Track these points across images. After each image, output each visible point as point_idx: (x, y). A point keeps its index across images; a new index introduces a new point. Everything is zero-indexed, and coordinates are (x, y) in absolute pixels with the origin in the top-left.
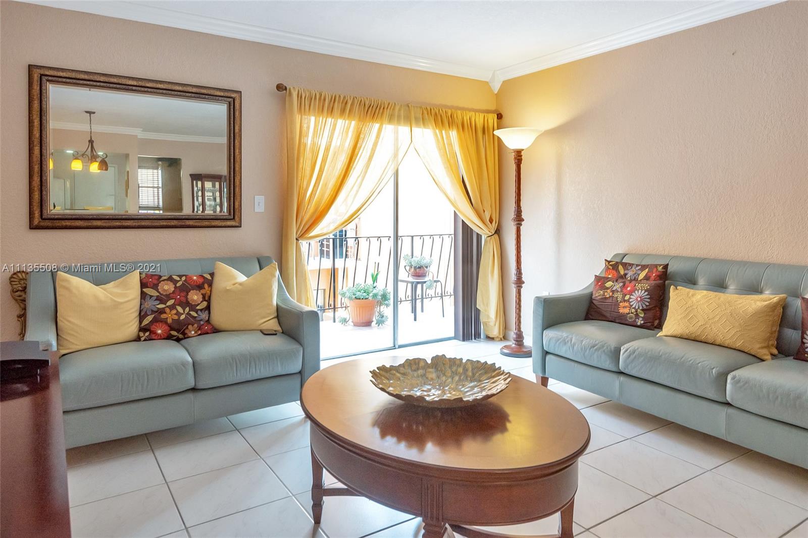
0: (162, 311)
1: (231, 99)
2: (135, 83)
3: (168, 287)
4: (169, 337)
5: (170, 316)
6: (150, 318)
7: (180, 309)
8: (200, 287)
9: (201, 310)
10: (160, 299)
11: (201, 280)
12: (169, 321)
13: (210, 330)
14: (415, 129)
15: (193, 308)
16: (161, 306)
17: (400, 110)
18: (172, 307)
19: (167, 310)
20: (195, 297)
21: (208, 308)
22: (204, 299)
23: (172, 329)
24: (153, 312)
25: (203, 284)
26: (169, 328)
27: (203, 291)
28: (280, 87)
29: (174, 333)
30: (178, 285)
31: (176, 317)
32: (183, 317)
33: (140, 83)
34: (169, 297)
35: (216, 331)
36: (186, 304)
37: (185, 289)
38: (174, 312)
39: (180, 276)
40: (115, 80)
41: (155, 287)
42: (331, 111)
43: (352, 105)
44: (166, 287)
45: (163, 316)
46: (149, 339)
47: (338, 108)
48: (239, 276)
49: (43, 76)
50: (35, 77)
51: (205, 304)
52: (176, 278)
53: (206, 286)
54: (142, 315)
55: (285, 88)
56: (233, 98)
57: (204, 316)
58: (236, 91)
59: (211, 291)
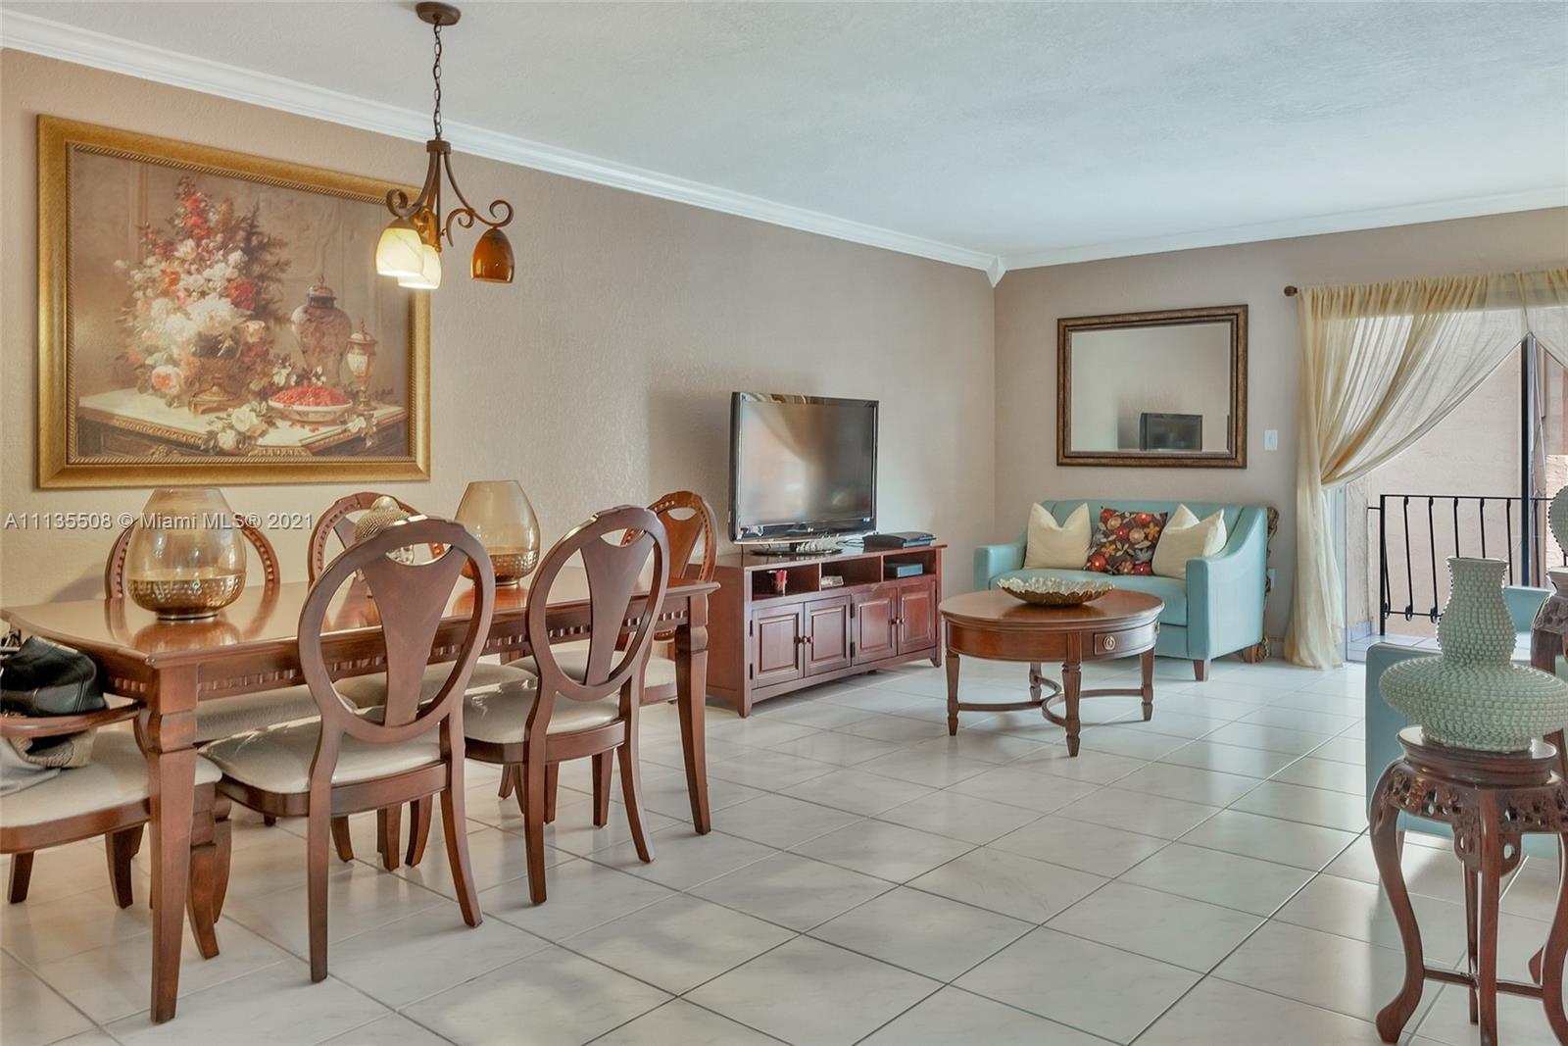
0: (1103, 545)
1: (1232, 317)
3: (1114, 523)
4: (1105, 571)
5: (1109, 550)
6: (1093, 550)
7: (1119, 546)
8: (1144, 525)
9: (1141, 550)
10: (1106, 535)
11: (1149, 519)
12: (1107, 556)
13: (1148, 569)
14: (1534, 310)
15: (1132, 545)
16: (1104, 540)
18: (1113, 542)
19: (1108, 545)
20: (1136, 536)
21: (1153, 547)
22: (1146, 537)
23: (1107, 564)
24: (1097, 545)
25: (1149, 523)
26: (1104, 562)
27: (1146, 530)
28: (1290, 291)
29: (1109, 568)
30: (1125, 522)
31: (1113, 553)
32: (1119, 553)
33: (1143, 318)
34: (1112, 532)
35: (1151, 573)
36: (1125, 540)
37: (1128, 527)
38: (1114, 546)
39: (1131, 514)
40: (1120, 319)
41: (1105, 523)
42: (1364, 309)
44: (1113, 523)
45: (1103, 550)
46: (1088, 569)
47: (1376, 302)
48: (1191, 520)
49: (1067, 328)
50: (1061, 327)
51: (1147, 543)
52: (1127, 515)
53: (1152, 525)
54: (1091, 547)
55: (1295, 290)
56: (1237, 315)
57: (1143, 556)
58: (1240, 306)
59: (1160, 532)
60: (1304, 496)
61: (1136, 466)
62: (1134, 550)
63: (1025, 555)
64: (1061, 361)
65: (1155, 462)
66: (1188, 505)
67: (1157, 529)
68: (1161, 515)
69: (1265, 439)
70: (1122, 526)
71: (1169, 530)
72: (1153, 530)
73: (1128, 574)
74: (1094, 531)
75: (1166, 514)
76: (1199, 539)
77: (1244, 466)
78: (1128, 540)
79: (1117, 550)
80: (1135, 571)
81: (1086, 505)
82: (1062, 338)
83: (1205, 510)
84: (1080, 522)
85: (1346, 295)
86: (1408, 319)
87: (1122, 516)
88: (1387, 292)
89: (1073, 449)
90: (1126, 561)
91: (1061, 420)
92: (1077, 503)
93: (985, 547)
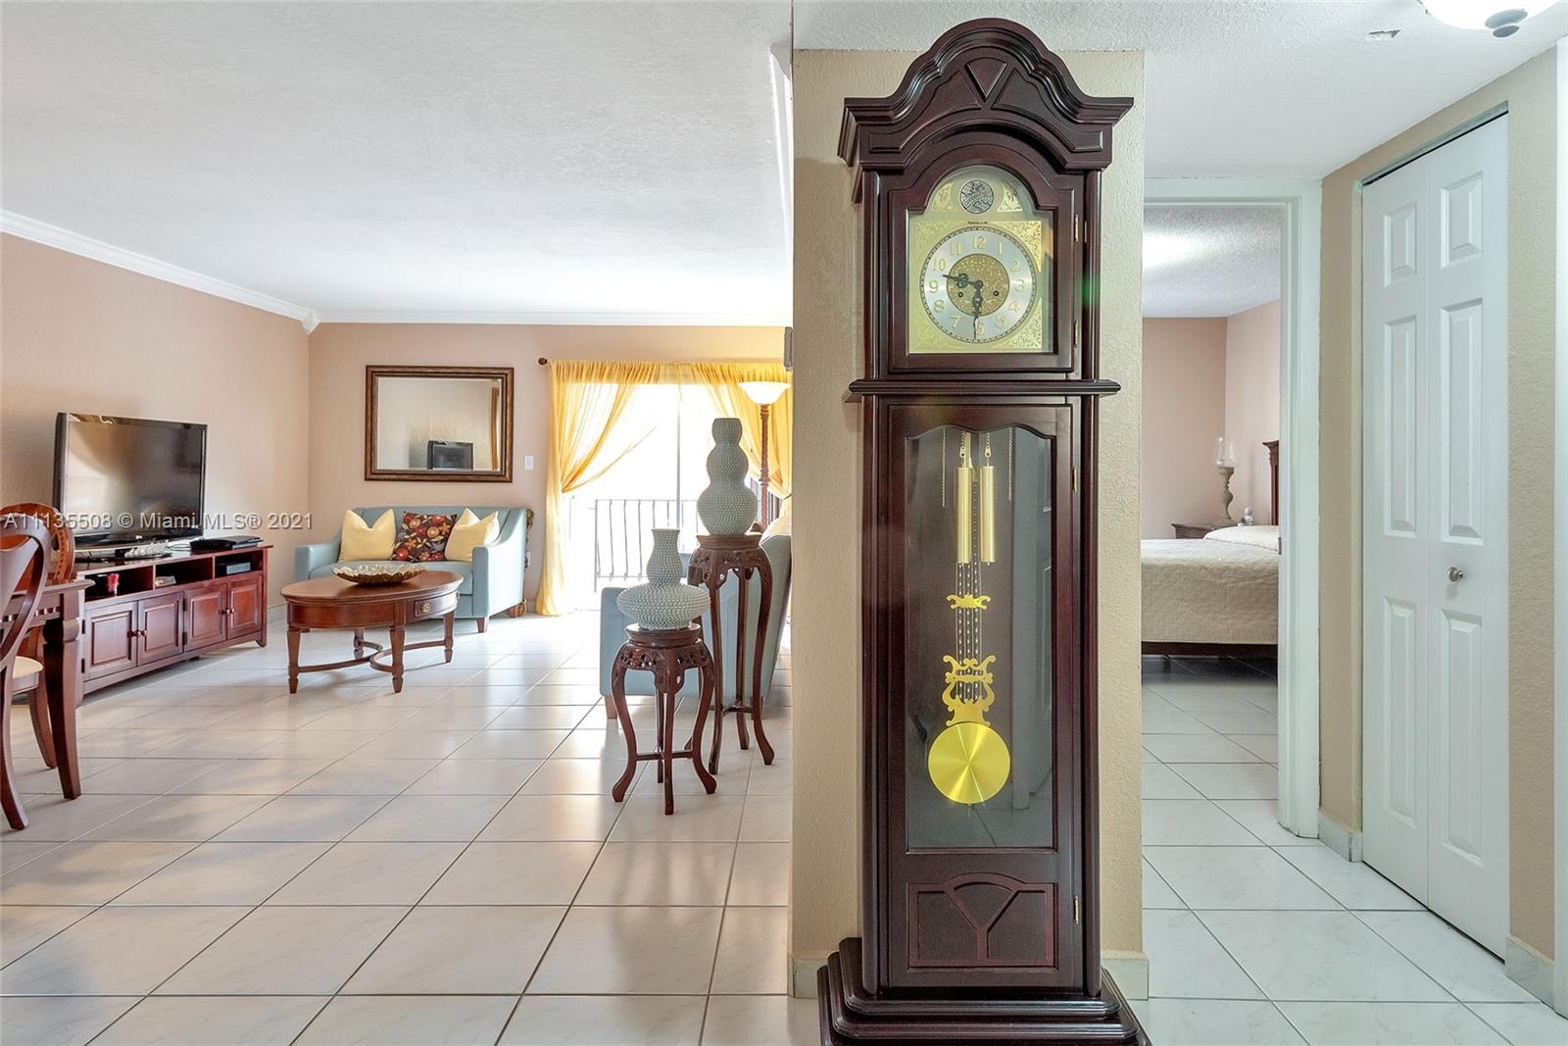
0: (407, 540)
1: (502, 375)
2: (432, 371)
3: (415, 523)
4: (408, 560)
5: (412, 544)
6: (398, 545)
7: (419, 540)
8: (439, 524)
9: (436, 542)
10: (409, 533)
11: (442, 519)
12: (409, 548)
13: (442, 557)
14: (683, 386)
15: (429, 540)
16: (407, 537)
17: (665, 369)
18: (415, 538)
19: (410, 540)
20: (433, 532)
21: (445, 540)
22: (440, 534)
23: (410, 554)
24: (401, 540)
25: (442, 522)
26: (407, 553)
27: (441, 528)
28: (542, 362)
29: (411, 557)
30: (423, 522)
31: (414, 546)
32: (419, 546)
34: (413, 530)
35: (446, 560)
36: (424, 536)
37: (427, 526)
38: (415, 541)
39: (428, 516)
40: (418, 370)
41: (408, 524)
42: (589, 376)
43: (611, 370)
45: (407, 544)
46: (394, 559)
47: (596, 374)
48: (473, 520)
49: (373, 373)
50: (369, 373)
51: (442, 538)
52: (425, 517)
53: (444, 524)
54: (396, 542)
55: (546, 361)
56: (506, 374)
57: (439, 547)
58: (508, 369)
59: (451, 529)
60: (550, 501)
61: (430, 481)
62: (431, 543)
63: (340, 551)
64: (369, 399)
65: (445, 478)
66: (470, 508)
67: (449, 527)
68: (452, 516)
69: (525, 462)
70: (422, 526)
71: (457, 527)
72: (445, 527)
73: (426, 561)
74: (399, 530)
75: (456, 516)
76: (479, 533)
77: (510, 481)
78: (426, 536)
79: (417, 543)
80: (432, 558)
81: (391, 512)
82: (370, 381)
83: (483, 512)
84: (387, 524)
85: (578, 368)
86: (615, 386)
87: (422, 518)
88: (603, 368)
89: (379, 467)
90: (424, 551)
91: (369, 445)
92: (384, 510)
93: (304, 546)
